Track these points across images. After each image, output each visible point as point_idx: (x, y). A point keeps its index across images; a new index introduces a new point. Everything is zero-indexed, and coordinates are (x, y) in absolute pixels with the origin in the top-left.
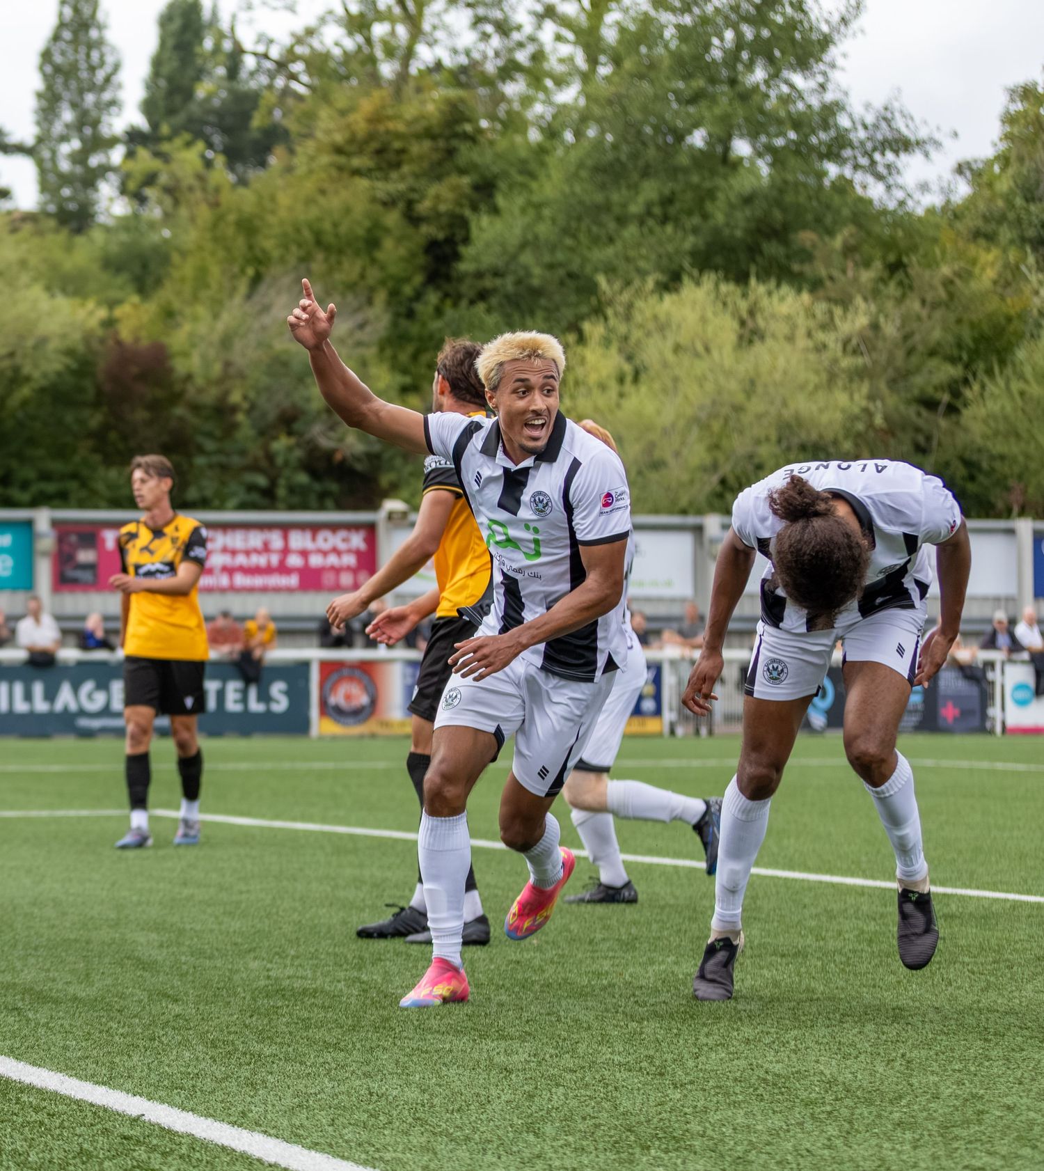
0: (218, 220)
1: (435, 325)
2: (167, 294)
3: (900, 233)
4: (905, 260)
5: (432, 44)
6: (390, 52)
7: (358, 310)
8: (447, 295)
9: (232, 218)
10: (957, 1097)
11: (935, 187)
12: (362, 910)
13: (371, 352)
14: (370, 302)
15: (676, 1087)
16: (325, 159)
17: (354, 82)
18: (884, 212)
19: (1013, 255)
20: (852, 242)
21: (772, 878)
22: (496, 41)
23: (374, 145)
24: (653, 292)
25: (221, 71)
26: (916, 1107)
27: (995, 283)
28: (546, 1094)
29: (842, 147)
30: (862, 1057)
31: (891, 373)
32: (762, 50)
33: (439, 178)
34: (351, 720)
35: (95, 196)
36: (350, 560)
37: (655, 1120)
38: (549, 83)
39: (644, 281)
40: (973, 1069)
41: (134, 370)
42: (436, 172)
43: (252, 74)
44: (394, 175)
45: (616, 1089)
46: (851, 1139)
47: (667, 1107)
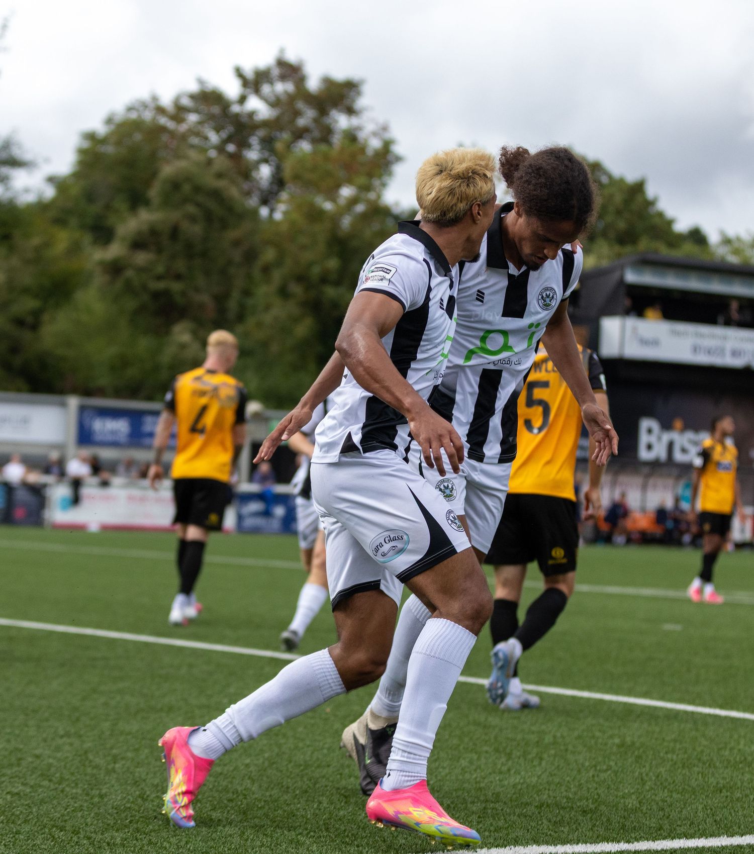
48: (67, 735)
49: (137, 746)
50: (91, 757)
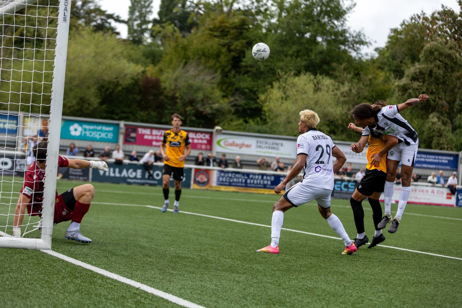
0: (177, 46)
1: (233, 80)
2: (160, 65)
3: (359, 66)
4: (360, 73)
5: (238, 3)
6: (227, 5)
7: (212, 74)
8: (237, 72)
9: (181, 46)
10: (357, 296)
11: (369, 55)
12: (202, 236)
13: (215, 86)
14: (216, 72)
15: (283, 289)
16: (207, 32)
17: (217, 12)
18: (355, 60)
19: (388, 74)
20: (346, 67)
21: (312, 235)
22: (256, 4)
23: (221, 29)
24: (293, 76)
25: (180, 5)
26: (346, 298)
27: (382, 81)
28: (249, 289)
29: (346, 41)
30: (333, 284)
31: (353, 103)
32: (327, 13)
33: (237, 40)
34: (201, 185)
35: (143, 36)
36: (205, 142)
37: (277, 298)
38: (269, 17)
39: (291, 73)
40: (361, 289)
41: (150, 85)
42: (237, 38)
43: (189, 7)
44: (225, 38)
45: (267, 289)
46: (328, 305)
47: (281, 294)
48: (383, 291)
49: (413, 298)
50: (393, 302)
